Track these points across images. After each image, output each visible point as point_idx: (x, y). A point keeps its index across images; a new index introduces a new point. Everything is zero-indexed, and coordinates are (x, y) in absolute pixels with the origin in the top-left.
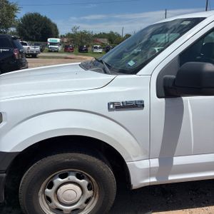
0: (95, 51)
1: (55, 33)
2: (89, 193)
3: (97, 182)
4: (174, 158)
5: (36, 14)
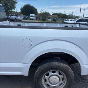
0: (48, 20)
5: (29, 5)
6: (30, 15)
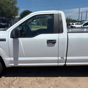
4: (19, 58)
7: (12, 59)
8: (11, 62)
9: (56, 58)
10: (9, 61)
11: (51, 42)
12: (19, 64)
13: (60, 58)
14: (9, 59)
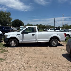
1: (23, 25)
2: (15, 43)
3: (16, 42)
4: (24, 40)
6: (20, 27)
7: (22, 40)
8: (21, 41)
9: (35, 40)
10: (20, 41)
11: (33, 35)
12: (24, 42)
13: (36, 40)
14: (21, 40)
